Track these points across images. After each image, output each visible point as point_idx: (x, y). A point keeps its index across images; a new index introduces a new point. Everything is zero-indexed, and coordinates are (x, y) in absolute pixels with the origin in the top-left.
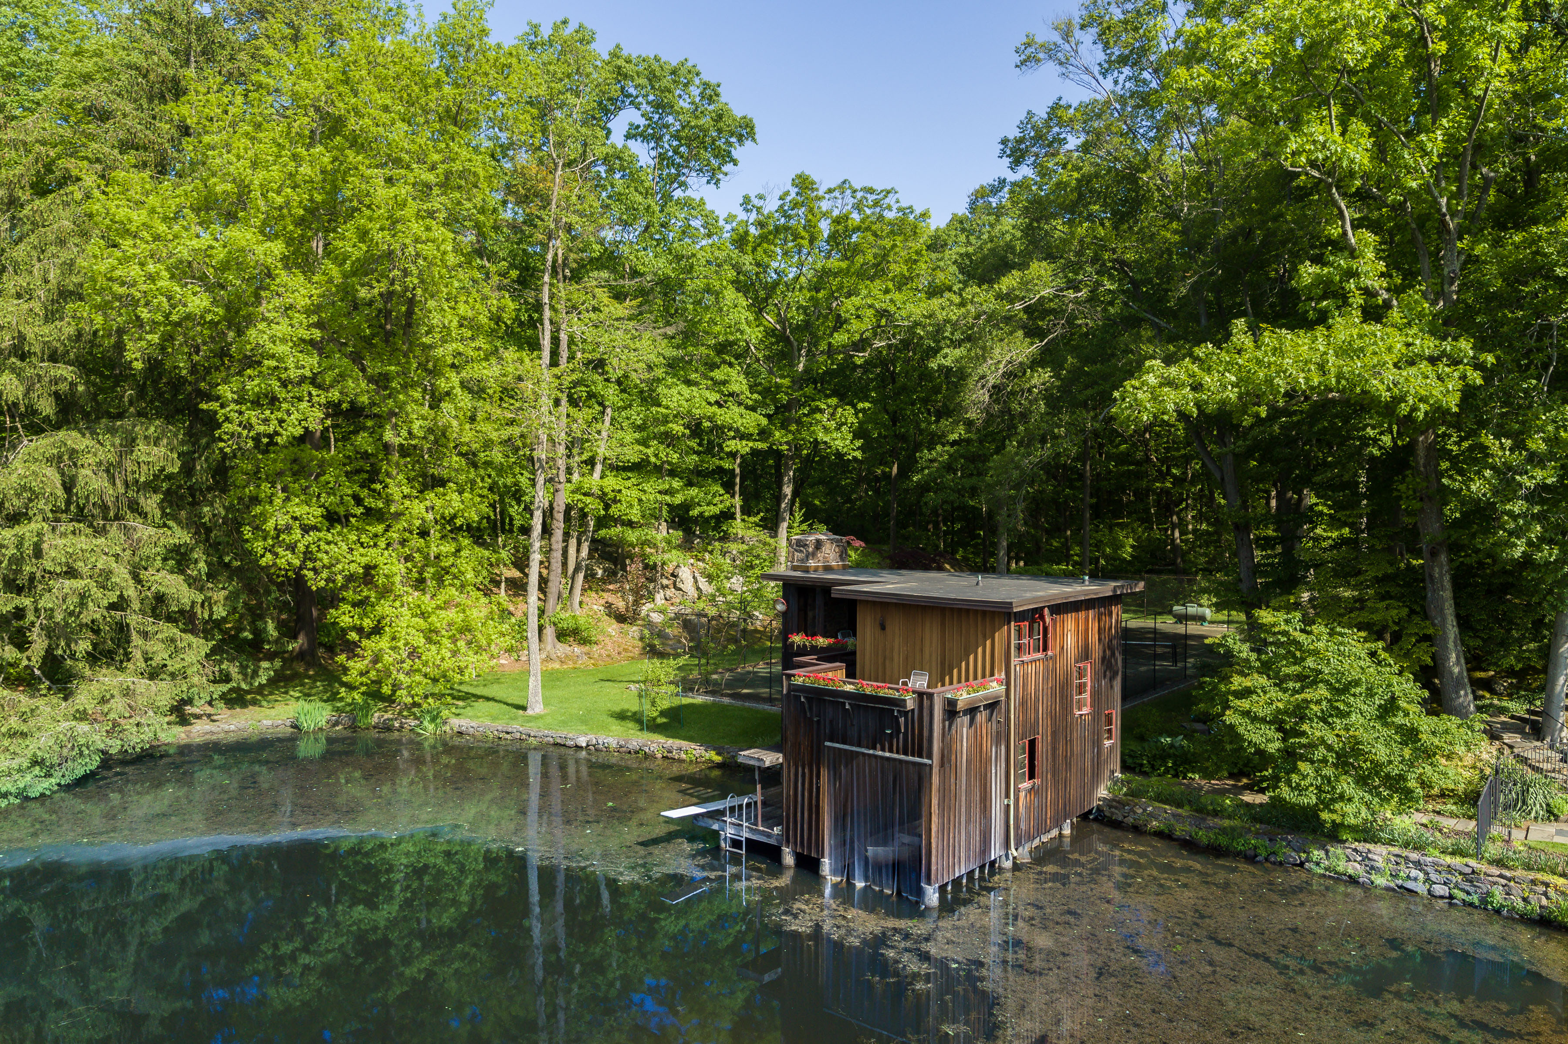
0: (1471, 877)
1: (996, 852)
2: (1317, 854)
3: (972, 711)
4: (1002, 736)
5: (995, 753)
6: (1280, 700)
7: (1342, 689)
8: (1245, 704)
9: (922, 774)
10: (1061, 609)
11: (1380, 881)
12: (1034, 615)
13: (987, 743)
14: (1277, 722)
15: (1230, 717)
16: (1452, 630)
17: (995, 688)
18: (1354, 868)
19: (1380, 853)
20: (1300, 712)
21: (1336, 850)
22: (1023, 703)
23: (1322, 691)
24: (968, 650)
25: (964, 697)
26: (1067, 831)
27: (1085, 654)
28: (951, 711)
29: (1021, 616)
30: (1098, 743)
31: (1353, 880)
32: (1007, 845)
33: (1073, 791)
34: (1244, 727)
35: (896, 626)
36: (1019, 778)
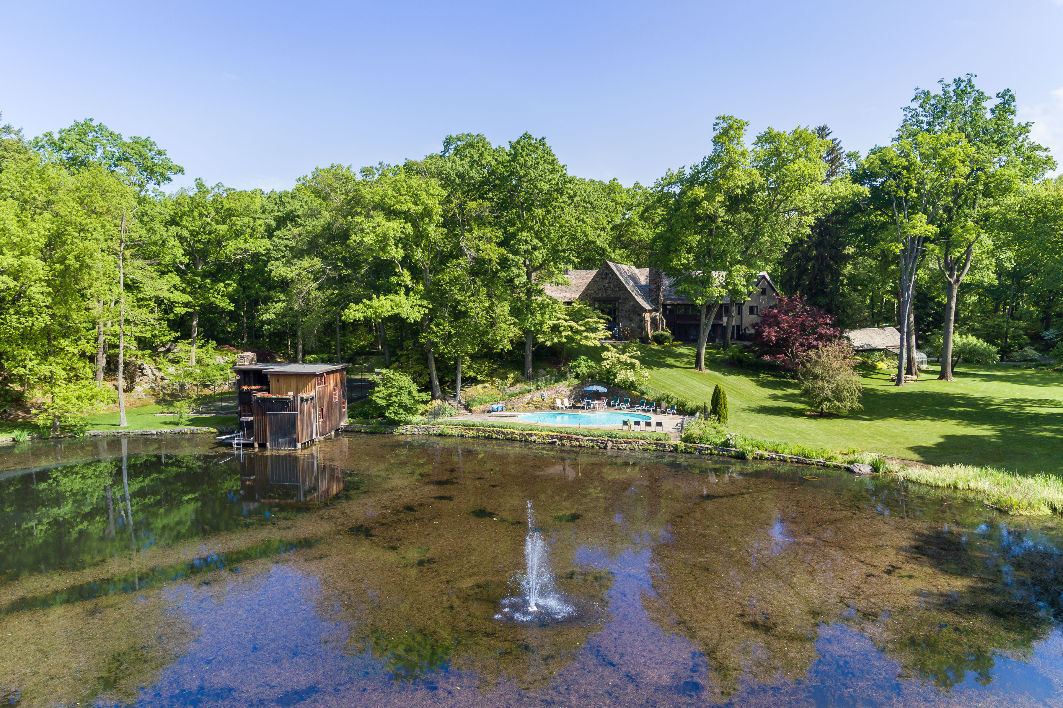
0: (427, 429)
1: (314, 437)
2: (395, 430)
3: (307, 400)
4: (314, 407)
5: (313, 411)
6: (386, 392)
7: (401, 388)
8: (378, 394)
9: (295, 416)
10: (328, 373)
11: (408, 433)
12: (322, 375)
13: (311, 408)
14: (385, 398)
15: (374, 398)
16: (434, 372)
17: (312, 394)
18: (403, 431)
19: (409, 427)
20: (390, 395)
21: (399, 428)
22: (320, 398)
23: (396, 390)
24: (304, 386)
25: (305, 396)
26: (333, 433)
27: (336, 385)
28: (302, 400)
29: (318, 375)
30: (340, 410)
31: (403, 434)
32: (317, 435)
33: (334, 422)
34: (378, 401)
35: (282, 381)
36: (319, 418)
